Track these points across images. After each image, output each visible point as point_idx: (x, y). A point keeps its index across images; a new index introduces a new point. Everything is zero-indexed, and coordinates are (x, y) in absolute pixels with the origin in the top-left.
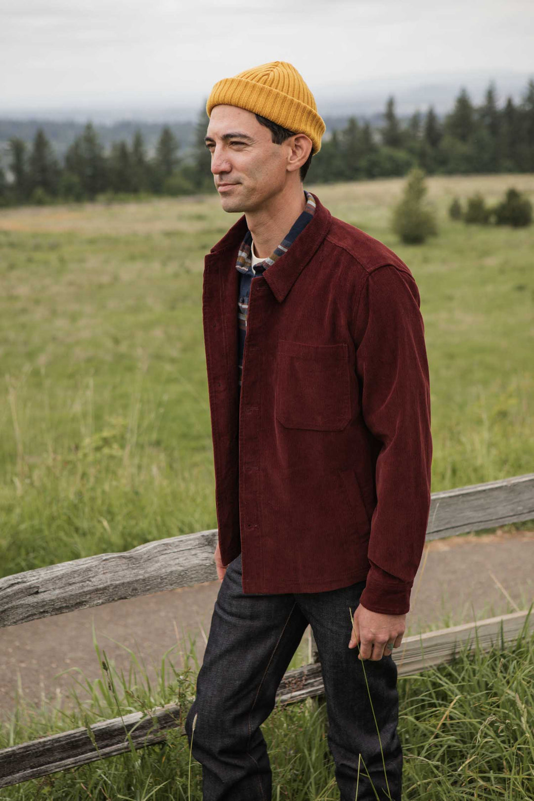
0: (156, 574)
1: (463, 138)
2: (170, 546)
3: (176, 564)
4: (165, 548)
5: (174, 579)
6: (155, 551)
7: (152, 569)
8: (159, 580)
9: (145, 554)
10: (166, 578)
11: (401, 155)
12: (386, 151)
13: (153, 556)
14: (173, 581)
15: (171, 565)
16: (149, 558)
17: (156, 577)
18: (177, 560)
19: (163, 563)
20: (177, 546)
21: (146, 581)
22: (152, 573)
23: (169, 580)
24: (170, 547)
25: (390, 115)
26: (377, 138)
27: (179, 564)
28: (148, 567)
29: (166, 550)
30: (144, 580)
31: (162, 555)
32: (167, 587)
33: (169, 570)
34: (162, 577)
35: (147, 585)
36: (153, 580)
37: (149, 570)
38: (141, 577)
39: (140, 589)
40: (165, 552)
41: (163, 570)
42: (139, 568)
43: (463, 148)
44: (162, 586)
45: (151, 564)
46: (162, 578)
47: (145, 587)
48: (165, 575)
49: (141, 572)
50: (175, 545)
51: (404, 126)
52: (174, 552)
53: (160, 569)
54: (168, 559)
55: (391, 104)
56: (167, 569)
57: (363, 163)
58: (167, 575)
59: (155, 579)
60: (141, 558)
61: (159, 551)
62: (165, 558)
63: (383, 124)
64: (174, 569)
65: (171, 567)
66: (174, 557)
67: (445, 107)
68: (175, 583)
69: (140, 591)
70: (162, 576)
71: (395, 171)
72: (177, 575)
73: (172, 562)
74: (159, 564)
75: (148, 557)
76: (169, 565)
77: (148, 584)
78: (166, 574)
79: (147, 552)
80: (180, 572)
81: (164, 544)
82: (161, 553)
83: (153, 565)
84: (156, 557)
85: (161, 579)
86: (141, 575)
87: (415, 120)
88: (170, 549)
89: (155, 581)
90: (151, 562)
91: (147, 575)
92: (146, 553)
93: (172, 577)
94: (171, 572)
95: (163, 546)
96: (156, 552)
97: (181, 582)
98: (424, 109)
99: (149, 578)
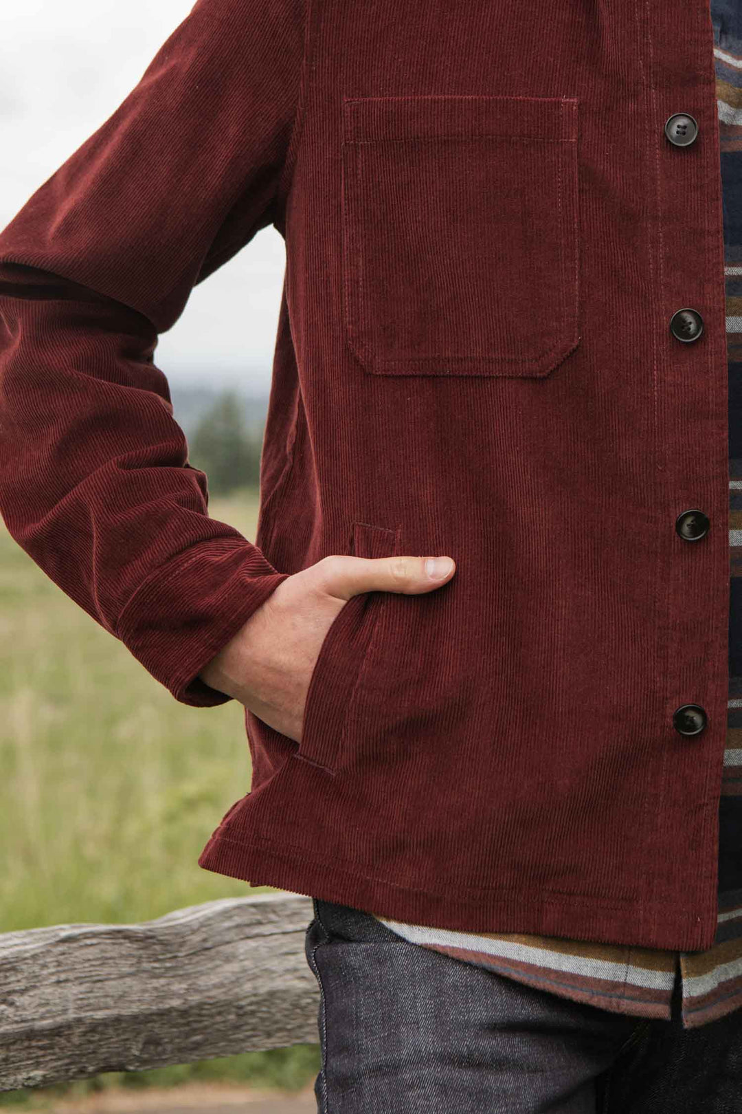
0: (223, 997)
2: (274, 912)
3: (287, 971)
4: (259, 917)
5: (278, 1016)
6: (227, 924)
7: (214, 979)
8: (232, 1017)
9: (194, 932)
10: (253, 1013)
13: (218, 938)
14: (276, 1022)
15: (273, 972)
16: (208, 945)
17: (222, 1007)
18: (292, 958)
19: (246, 963)
20: (294, 914)
21: (191, 1019)
22: (212, 993)
23: (263, 1019)
24: (273, 917)
27: (296, 970)
28: (202, 973)
29: (260, 923)
30: (184, 1013)
31: (248, 938)
32: (255, 1039)
33: (264, 986)
34: (241, 1008)
35: (195, 1031)
36: (212, 1016)
37: (202, 982)
38: (176, 1003)
39: (171, 1042)
40: (256, 930)
41: (248, 987)
42: (171, 973)
44: (241, 1036)
45: (210, 965)
46: (241, 1013)
47: (187, 1035)
48: (251, 1004)
49: (179, 987)
50: (288, 912)
52: (284, 933)
53: (237, 982)
54: (263, 951)
56: (259, 982)
58: (257, 1003)
59: (220, 1013)
60: (182, 945)
61: (238, 926)
62: (256, 949)
64: (279, 984)
65: (273, 979)
66: (285, 950)
68: (280, 1030)
69: (169, 1047)
70: (243, 1003)
72: (285, 1005)
73: (274, 964)
74: (234, 967)
75: (205, 940)
76: (266, 970)
77: (195, 1026)
78: (253, 999)
79: (202, 925)
80: (299, 996)
81: (254, 906)
82: (245, 931)
83: (217, 966)
84: (228, 943)
85: (238, 1015)
86: (179, 996)
88: (271, 922)
89: (219, 1019)
90: (212, 959)
91: (195, 998)
92: (198, 929)
93: (273, 1010)
94: (272, 994)
95: (253, 910)
96: (229, 929)
97: (300, 1027)
99: (200, 1006)
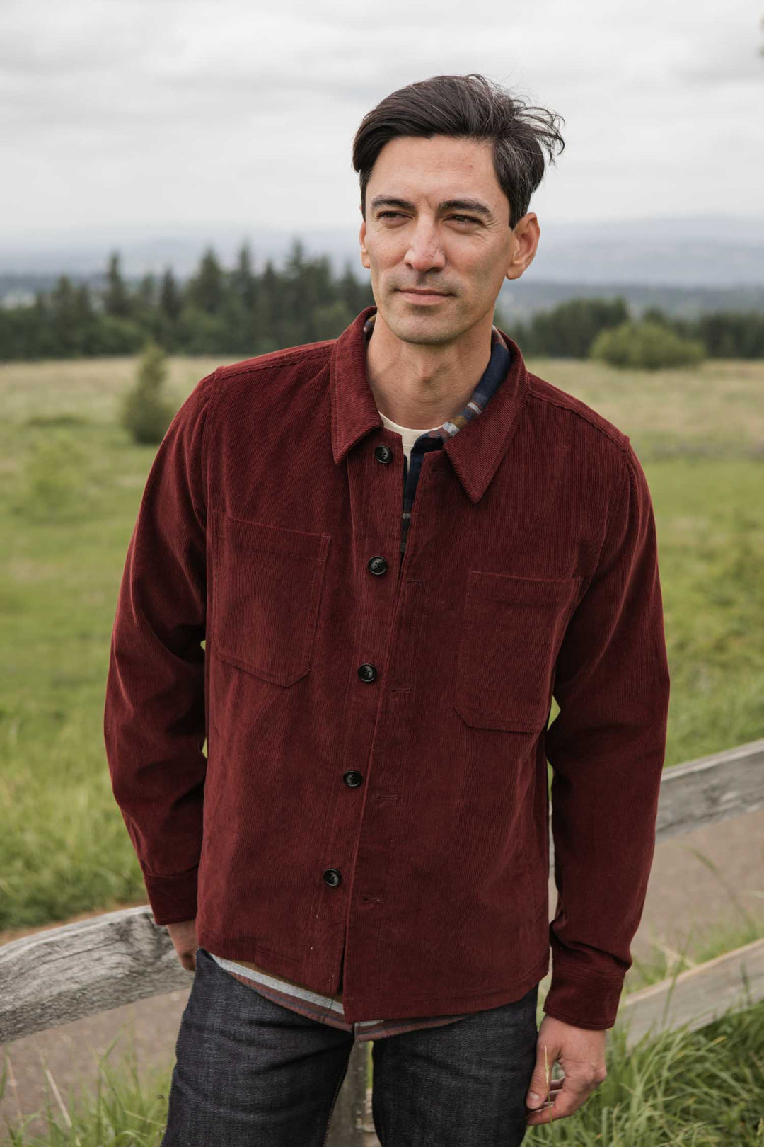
0: (33, 1000)
1: (211, 309)
2: (58, 946)
3: (68, 979)
4: (49, 950)
5: (64, 1006)
6: (33, 957)
7: (28, 991)
8: (39, 1011)
9: (14, 965)
10: (50, 1006)
11: (129, 328)
12: (109, 322)
13: (28, 967)
14: (62, 1010)
15: (60, 981)
16: (23, 971)
17: (33, 1007)
18: (69, 971)
19: (45, 978)
20: (69, 945)
21: (17, 1015)
22: (28, 999)
23: (55, 1009)
24: (57, 949)
25: (114, 276)
26: (97, 305)
27: (72, 978)
28: (21, 988)
29: (50, 953)
30: (13, 1013)
31: (44, 963)
32: (51, 1021)
33: (55, 990)
34: (43, 1005)
35: (19, 1022)
36: (28, 1012)
37: (22, 993)
38: (9, 1008)
39: (7, 1030)
40: (48, 958)
41: (47, 992)
42: (4, 991)
43: (212, 323)
44: (43, 1021)
45: (25, 983)
46: (44, 1007)
47: (15, 1024)
48: (49, 1001)
49: (9, 998)
50: (65, 945)
51: (132, 291)
52: (64, 958)
53: (40, 990)
54: (54, 970)
55: (115, 261)
56: (53, 988)
57: (78, 336)
58: (52, 1000)
59: (32, 1010)
60: (9, 973)
61: (38, 957)
62: (49, 969)
63: (104, 286)
64: (64, 988)
65: (60, 986)
66: (65, 967)
67: (186, 270)
68: (65, 1013)
69: (5, 1033)
70: (44, 1002)
71: (122, 348)
72: (68, 999)
73: (60, 977)
74: (38, 982)
75: (21, 969)
76: (56, 981)
77: (19, 1019)
78: (51, 998)
79: (19, 960)
80: (75, 993)
81: (46, 944)
82: (41, 960)
83: (30, 983)
84: (34, 968)
85: (42, 1009)
86: (10, 1003)
87: (147, 283)
88: (57, 952)
89: (32, 1013)
90: (25, 979)
91: (18, 1004)
92: (17, 963)
93: (61, 1003)
94: (60, 994)
95: (45, 946)
96: (33, 960)
97: (76, 1010)
98: (158, 270)
99: (22, 1008)
